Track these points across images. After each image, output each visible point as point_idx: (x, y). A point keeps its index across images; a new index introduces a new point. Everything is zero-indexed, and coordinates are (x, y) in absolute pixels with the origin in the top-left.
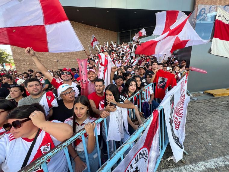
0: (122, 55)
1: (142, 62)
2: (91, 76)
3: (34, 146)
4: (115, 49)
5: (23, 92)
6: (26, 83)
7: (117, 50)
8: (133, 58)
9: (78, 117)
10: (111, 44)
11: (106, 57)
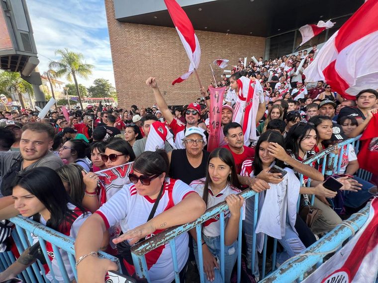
0: (272, 79)
1: (320, 93)
2: (225, 115)
3: (156, 210)
4: (258, 69)
5: (137, 135)
6: (142, 121)
7: (263, 71)
8: (296, 85)
9: (213, 181)
10: (252, 62)
11: (252, 84)
